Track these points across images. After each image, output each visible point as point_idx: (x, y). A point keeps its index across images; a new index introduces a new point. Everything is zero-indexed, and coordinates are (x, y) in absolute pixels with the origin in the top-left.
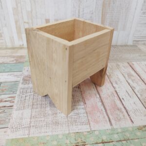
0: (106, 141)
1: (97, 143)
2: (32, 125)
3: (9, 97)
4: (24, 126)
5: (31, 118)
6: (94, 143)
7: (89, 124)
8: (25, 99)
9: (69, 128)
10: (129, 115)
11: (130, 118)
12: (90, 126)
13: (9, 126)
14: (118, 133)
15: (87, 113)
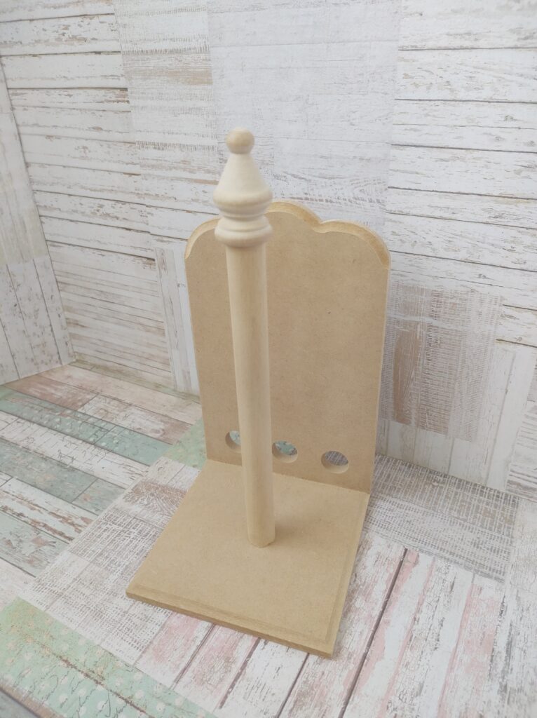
0: (135, 702)
1: (118, 695)
2: (66, 593)
3: (83, 519)
4: (54, 589)
5: (75, 579)
6: (115, 690)
7: (143, 652)
8: (100, 536)
9: (107, 636)
10: (232, 686)
11: (229, 692)
12: (141, 656)
13: (37, 576)
14: (170, 705)
15: (163, 627)
